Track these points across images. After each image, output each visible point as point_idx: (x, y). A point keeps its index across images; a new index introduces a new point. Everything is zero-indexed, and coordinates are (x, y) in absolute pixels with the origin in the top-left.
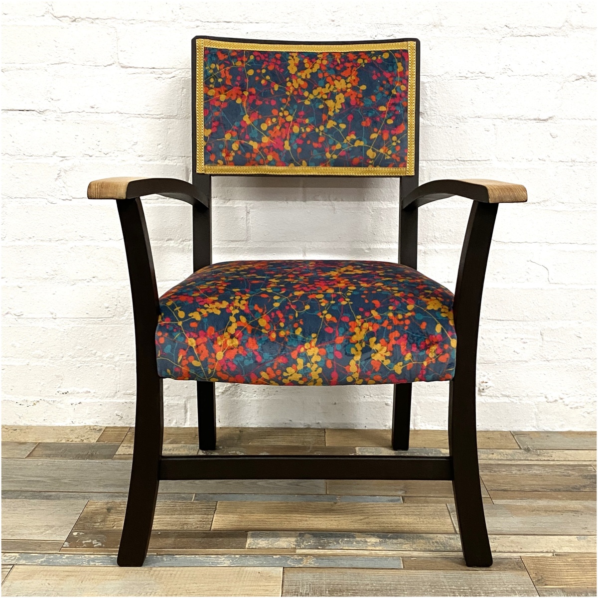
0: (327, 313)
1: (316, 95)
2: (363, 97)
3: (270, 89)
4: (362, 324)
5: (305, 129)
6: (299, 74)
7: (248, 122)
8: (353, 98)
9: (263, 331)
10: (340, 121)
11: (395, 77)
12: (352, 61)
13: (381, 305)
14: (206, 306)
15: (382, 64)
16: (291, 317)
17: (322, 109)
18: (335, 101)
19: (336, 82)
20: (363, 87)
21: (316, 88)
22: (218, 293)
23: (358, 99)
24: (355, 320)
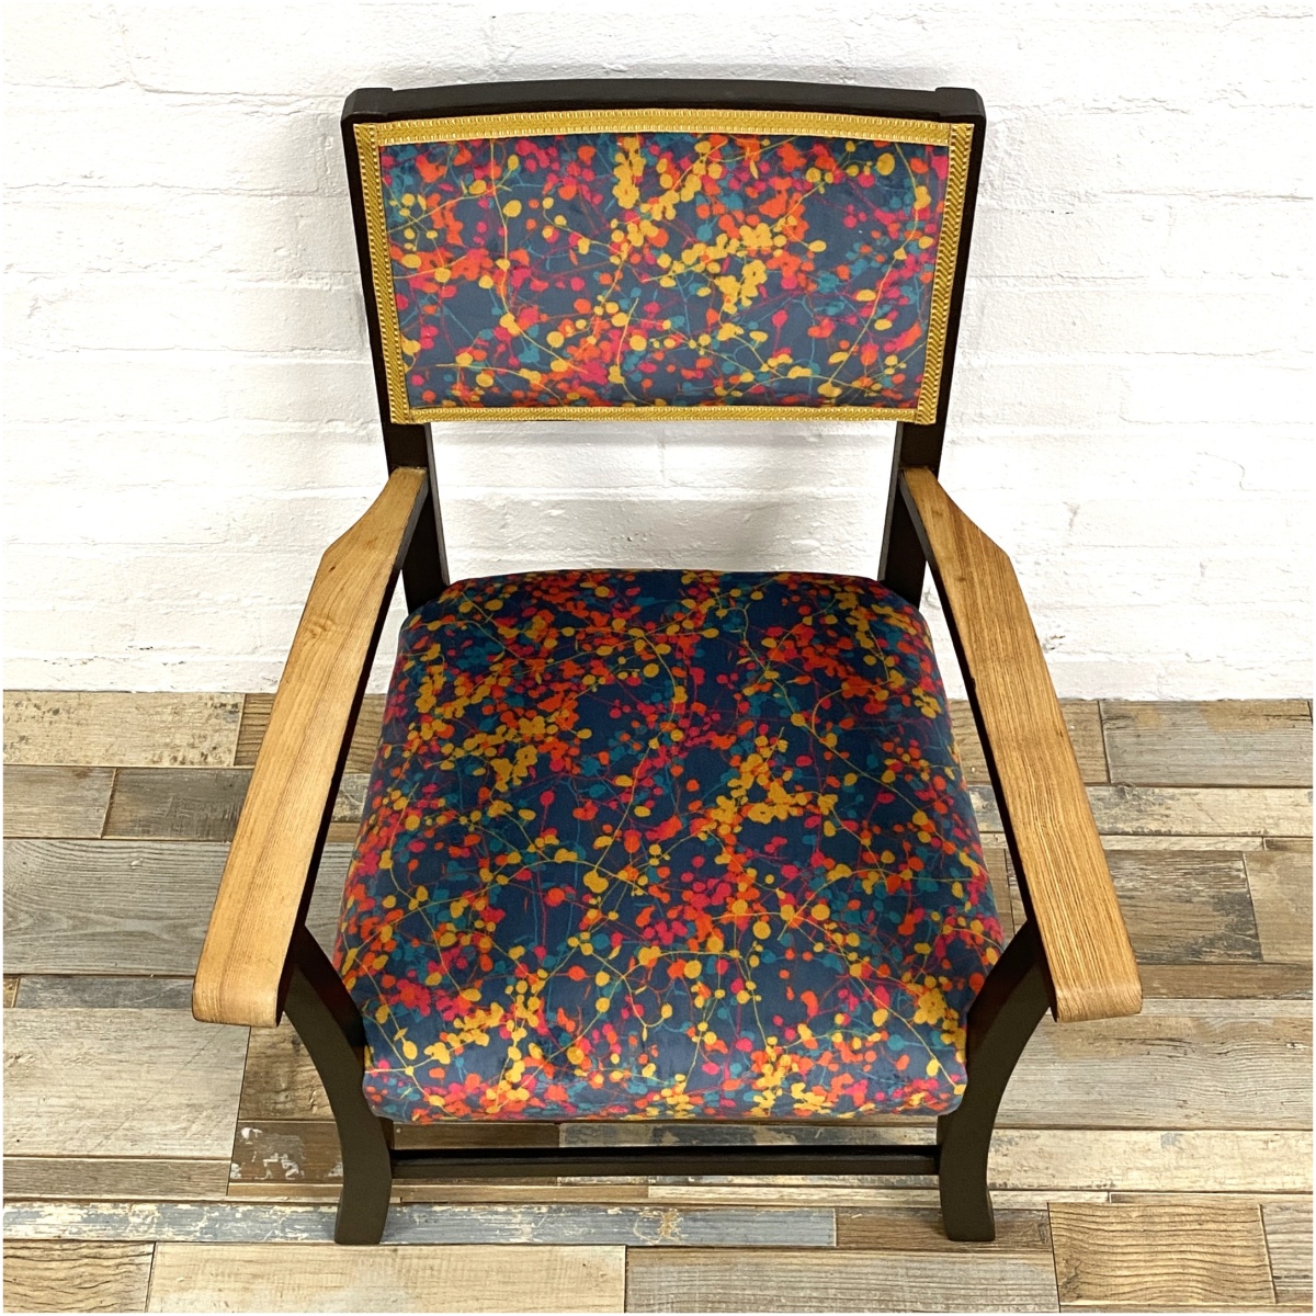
0: (708, 1030)
1: (690, 263)
2: (816, 270)
3: (567, 252)
4: (779, 1057)
5: (661, 342)
6: (644, 208)
7: (514, 329)
8: (788, 273)
9: (578, 1072)
10: (753, 325)
11: (904, 223)
12: (790, 175)
13: (819, 1009)
14: (457, 1024)
15: (874, 188)
16: (634, 1043)
17: (706, 298)
18: (740, 278)
19: (745, 230)
20: (818, 246)
21: (690, 247)
22: (480, 974)
23: (802, 276)
24: (763, 1049)
